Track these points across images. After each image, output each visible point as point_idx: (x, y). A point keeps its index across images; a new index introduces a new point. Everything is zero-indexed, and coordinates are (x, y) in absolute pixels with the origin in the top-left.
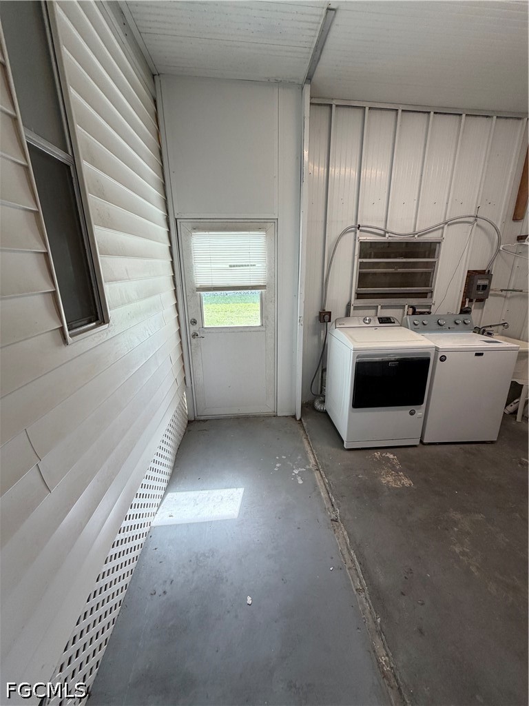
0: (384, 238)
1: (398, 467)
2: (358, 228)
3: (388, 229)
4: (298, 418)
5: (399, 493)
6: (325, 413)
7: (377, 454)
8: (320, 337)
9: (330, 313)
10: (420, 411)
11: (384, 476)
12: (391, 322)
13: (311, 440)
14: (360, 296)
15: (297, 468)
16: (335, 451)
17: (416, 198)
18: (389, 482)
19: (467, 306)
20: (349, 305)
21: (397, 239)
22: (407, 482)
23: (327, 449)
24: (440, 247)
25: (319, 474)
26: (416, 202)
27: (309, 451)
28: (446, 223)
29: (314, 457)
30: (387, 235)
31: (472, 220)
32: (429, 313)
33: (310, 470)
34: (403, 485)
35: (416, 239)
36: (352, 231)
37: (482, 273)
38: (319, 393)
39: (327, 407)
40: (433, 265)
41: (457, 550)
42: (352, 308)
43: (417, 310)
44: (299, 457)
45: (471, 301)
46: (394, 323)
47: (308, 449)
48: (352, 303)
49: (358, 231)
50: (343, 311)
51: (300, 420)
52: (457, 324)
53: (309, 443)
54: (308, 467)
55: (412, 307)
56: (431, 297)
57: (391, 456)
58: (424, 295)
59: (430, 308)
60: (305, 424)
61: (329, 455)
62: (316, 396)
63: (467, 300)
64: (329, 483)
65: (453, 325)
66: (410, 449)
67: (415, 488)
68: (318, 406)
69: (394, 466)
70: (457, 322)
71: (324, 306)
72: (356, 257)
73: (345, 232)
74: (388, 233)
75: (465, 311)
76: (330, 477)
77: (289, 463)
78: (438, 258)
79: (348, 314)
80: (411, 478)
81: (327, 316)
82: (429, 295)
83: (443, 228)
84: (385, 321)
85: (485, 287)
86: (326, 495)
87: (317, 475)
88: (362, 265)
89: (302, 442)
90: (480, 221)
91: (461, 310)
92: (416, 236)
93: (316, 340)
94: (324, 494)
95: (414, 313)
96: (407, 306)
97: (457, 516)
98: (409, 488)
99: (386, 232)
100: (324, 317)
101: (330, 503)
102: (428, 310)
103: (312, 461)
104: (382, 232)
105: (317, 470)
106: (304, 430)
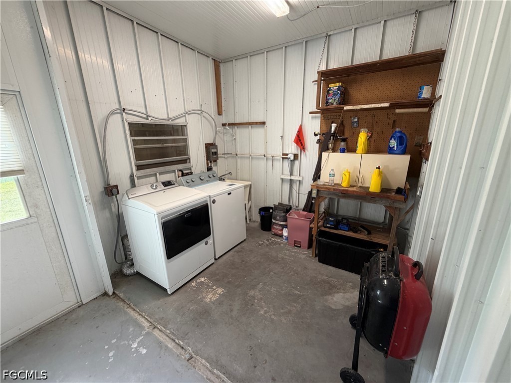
0: (147, 121)
1: (210, 285)
2: (124, 111)
3: (149, 114)
4: (110, 293)
5: (219, 302)
6: (138, 274)
7: (194, 284)
8: (110, 210)
9: (116, 186)
10: (210, 240)
11: (206, 296)
12: (172, 184)
13: (136, 306)
14: (139, 167)
15: (134, 341)
16: (161, 301)
17: (163, 93)
18: (211, 298)
19: (209, 165)
20: (132, 177)
21: (158, 122)
22: (220, 291)
23: (155, 304)
24: (186, 128)
25: (158, 331)
26: (164, 96)
27: (138, 317)
28: (186, 113)
29: (146, 319)
30: (150, 118)
31: (199, 112)
32: (191, 173)
33: (148, 334)
34: (219, 294)
35: (170, 123)
36: (118, 113)
37: (212, 145)
38: (124, 259)
39: (137, 268)
40: (185, 140)
41: (262, 313)
42: (135, 178)
43: (184, 172)
44: (131, 329)
45: (211, 162)
46: (174, 184)
47: (136, 315)
48: (135, 174)
49: (124, 114)
50: (128, 183)
51: (114, 293)
52: (210, 177)
53: (134, 310)
54: (144, 332)
55: (180, 171)
56: (190, 162)
57: (203, 279)
58: (185, 161)
59: (191, 169)
60: (121, 295)
61: (158, 308)
62: (122, 264)
63: (209, 161)
64: (171, 332)
65: (208, 179)
66: (210, 267)
67: (226, 291)
68: (128, 271)
69: (208, 285)
70: (210, 176)
71: (108, 180)
72: (128, 136)
73: (112, 113)
74: (150, 117)
75: (209, 169)
76: (170, 326)
77: (122, 343)
78: (187, 136)
79: (133, 185)
80: (221, 286)
81: (114, 190)
82: (188, 161)
83: (185, 116)
84: (167, 184)
85: (216, 153)
86: (173, 344)
87: (156, 333)
88: (135, 142)
89: (126, 313)
90: (204, 114)
91: (207, 168)
92: (170, 120)
93: (107, 214)
94: (171, 345)
95: (183, 175)
96: (176, 171)
97: (252, 293)
98: (223, 295)
99: (148, 116)
100: (111, 191)
101: (180, 348)
102: (189, 171)
103: (146, 324)
104: (145, 116)
105: (154, 328)
106: (123, 301)
